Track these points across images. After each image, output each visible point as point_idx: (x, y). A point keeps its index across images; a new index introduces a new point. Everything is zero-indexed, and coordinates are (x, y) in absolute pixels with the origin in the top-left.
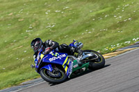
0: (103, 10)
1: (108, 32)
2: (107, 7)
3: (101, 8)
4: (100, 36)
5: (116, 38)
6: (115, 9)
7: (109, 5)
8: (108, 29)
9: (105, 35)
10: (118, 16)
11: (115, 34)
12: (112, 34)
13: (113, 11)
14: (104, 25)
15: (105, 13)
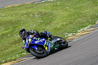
0: (7, 31)
1: (10, 47)
2: (9, 29)
3: (5, 30)
4: (5, 49)
5: (16, 51)
6: (15, 30)
7: (11, 28)
8: (10, 44)
9: (8, 49)
10: (17, 35)
11: (15, 48)
12: (13, 48)
13: (13, 31)
14: (7, 42)
15: (8, 33)
